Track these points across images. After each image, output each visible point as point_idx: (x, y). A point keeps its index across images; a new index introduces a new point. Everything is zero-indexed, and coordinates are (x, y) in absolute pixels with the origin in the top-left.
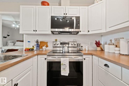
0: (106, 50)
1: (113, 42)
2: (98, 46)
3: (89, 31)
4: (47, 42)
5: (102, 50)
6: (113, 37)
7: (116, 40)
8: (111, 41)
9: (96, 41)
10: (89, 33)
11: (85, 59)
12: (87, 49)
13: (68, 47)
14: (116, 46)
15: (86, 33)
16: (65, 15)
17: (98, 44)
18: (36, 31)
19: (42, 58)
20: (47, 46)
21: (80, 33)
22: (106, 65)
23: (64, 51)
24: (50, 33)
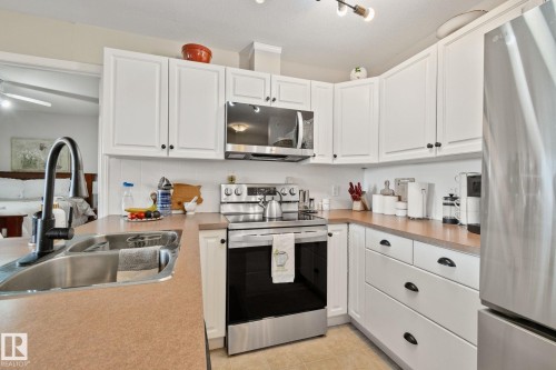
0: (376, 209)
1: (392, 187)
2: (355, 199)
3: (335, 156)
4: (200, 187)
5: (366, 209)
6: (392, 175)
7: (398, 182)
8: (387, 183)
9: (351, 184)
10: (337, 162)
11: (330, 235)
12: (326, 207)
13: (281, 202)
14: (400, 199)
15: (328, 160)
16: (268, 104)
17: (356, 193)
18: (172, 147)
19: (209, 241)
20: (199, 201)
21: (312, 161)
22: (384, 242)
23: (267, 215)
24: (222, 157)
